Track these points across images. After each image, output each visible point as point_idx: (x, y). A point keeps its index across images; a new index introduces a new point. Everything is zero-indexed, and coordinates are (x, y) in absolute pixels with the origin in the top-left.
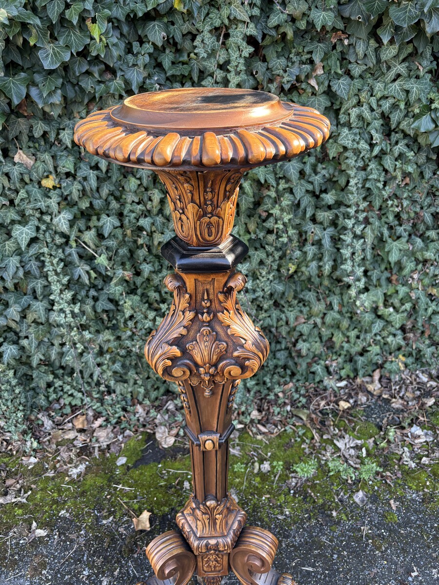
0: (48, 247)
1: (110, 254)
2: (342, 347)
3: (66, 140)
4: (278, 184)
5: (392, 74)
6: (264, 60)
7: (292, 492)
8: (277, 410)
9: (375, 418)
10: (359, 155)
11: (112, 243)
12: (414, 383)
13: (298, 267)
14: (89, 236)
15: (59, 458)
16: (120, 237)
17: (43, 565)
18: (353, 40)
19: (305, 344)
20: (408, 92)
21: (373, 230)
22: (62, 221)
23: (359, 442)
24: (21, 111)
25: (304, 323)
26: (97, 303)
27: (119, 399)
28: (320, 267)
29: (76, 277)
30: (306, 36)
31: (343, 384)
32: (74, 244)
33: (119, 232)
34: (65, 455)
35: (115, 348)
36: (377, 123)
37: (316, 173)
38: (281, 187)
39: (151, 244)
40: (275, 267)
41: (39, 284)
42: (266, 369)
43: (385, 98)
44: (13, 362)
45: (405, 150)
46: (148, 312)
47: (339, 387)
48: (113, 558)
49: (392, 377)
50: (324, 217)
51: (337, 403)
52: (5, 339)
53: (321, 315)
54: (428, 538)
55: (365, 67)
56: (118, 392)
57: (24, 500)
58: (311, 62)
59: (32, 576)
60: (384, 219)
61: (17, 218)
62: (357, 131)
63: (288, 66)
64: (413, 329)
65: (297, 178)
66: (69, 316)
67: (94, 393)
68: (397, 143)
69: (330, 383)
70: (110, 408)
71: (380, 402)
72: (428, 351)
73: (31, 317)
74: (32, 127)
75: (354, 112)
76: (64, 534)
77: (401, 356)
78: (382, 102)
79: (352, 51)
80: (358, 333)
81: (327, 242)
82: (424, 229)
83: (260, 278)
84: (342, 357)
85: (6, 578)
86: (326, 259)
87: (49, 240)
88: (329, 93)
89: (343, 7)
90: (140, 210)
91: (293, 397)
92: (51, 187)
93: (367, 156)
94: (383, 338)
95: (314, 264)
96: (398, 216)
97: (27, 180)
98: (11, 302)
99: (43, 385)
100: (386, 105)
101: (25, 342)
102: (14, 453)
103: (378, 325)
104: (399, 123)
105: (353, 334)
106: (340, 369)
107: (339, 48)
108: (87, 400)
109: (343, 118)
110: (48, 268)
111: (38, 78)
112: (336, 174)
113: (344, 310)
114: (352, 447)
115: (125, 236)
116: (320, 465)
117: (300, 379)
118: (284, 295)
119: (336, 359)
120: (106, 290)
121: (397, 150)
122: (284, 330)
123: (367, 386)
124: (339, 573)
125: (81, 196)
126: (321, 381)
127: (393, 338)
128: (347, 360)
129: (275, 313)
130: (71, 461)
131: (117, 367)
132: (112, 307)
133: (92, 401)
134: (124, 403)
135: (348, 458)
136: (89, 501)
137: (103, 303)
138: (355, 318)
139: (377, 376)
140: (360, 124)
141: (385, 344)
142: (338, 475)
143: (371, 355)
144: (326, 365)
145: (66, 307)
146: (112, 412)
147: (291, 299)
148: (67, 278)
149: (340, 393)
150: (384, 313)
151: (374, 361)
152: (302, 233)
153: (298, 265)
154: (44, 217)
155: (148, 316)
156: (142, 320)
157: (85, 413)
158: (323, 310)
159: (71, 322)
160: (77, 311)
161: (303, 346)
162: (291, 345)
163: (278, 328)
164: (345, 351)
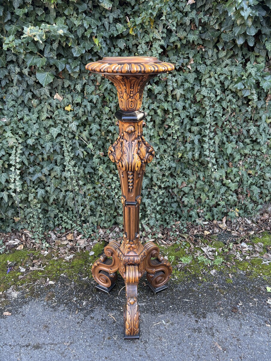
0: (65, 139)
1: (94, 143)
2: (205, 202)
3: (78, 89)
4: (173, 112)
5: (224, 64)
6: (168, 56)
7: (179, 270)
8: (172, 234)
9: (223, 240)
10: (210, 100)
11: (95, 138)
12: (244, 223)
13: (183, 155)
14: (85, 134)
15: (59, 252)
16: (99, 135)
17: (53, 296)
18: (207, 49)
19: (186, 198)
20: (231, 71)
21: (218, 137)
22: (73, 126)
23: (214, 249)
24: (59, 76)
25: (186, 186)
26: (86, 169)
27: (91, 226)
28: (193, 154)
29: (77, 155)
30: (186, 47)
31: (206, 223)
32: (77, 138)
33: (99, 133)
34: (63, 251)
35: (92, 193)
36: (219, 86)
37: (191, 108)
38: (174, 113)
39: (113, 139)
40: (172, 154)
41: (59, 158)
42: (166, 212)
43: (221, 74)
44: (41, 199)
45: (232, 98)
46: (110, 174)
47: (204, 224)
48: (88, 293)
49: (232, 221)
50: (195, 129)
51: (203, 232)
52: (39, 186)
53: (194, 182)
54: (248, 290)
55: (212, 61)
56: (90, 222)
57: (43, 269)
58: (188, 58)
59: (48, 300)
60: (224, 132)
61: (53, 124)
62: (210, 89)
63: (178, 59)
64: (242, 193)
65: (182, 109)
66: (72, 173)
67: (78, 221)
68: (228, 95)
69: (199, 221)
70: (86, 230)
71: (226, 233)
72: (250, 206)
73: (53, 174)
74: (64, 83)
75: (208, 80)
76: (64, 283)
77: (236, 209)
78: (220, 76)
79: (206, 54)
80: (214, 194)
81: (196, 142)
82: (244, 138)
83: (164, 159)
84: (206, 208)
85: (34, 301)
86: (196, 150)
87: (66, 135)
88: (197, 71)
89: (202, 34)
90: (109, 122)
91: (180, 228)
92: (69, 110)
93: (214, 100)
94: (226, 197)
95: (190, 153)
96: (230, 131)
97: (59, 107)
98: (45, 166)
99: (53, 216)
100: (222, 78)
101: (48, 189)
102: (37, 249)
103: (223, 189)
104: (228, 86)
105: (211, 195)
106: (205, 215)
107: (201, 52)
108: (74, 225)
109: (203, 83)
110: (65, 148)
111: (70, 61)
112: (201, 109)
113: (206, 180)
114: (210, 251)
115: (101, 135)
116: (194, 259)
117: (184, 219)
118: (176, 170)
119: (203, 209)
120: (90, 163)
121: (228, 98)
122: (176, 190)
123: (219, 225)
124: (202, 302)
125: (83, 114)
126: (195, 221)
127: (231, 197)
128: (209, 210)
129: (171, 180)
130: (66, 253)
131: (93, 203)
132: (92, 171)
133: (77, 226)
134: (93, 228)
135: (208, 256)
136: (75, 270)
137: (88, 170)
138: (212, 186)
139: (224, 220)
140: (211, 86)
141: (228, 201)
142: (203, 263)
143: (220, 207)
144: (197, 212)
145: (71, 168)
146: (86, 232)
147: (179, 172)
148: (73, 154)
149: (205, 227)
150: (226, 183)
151: (222, 211)
152: (185, 137)
153: (183, 153)
154: (64, 124)
155: (109, 176)
156: (106, 179)
157: (72, 232)
158: (195, 179)
159: (73, 176)
160: (76, 171)
161: (185, 200)
162: (179, 200)
163: (173, 190)
164: (207, 204)
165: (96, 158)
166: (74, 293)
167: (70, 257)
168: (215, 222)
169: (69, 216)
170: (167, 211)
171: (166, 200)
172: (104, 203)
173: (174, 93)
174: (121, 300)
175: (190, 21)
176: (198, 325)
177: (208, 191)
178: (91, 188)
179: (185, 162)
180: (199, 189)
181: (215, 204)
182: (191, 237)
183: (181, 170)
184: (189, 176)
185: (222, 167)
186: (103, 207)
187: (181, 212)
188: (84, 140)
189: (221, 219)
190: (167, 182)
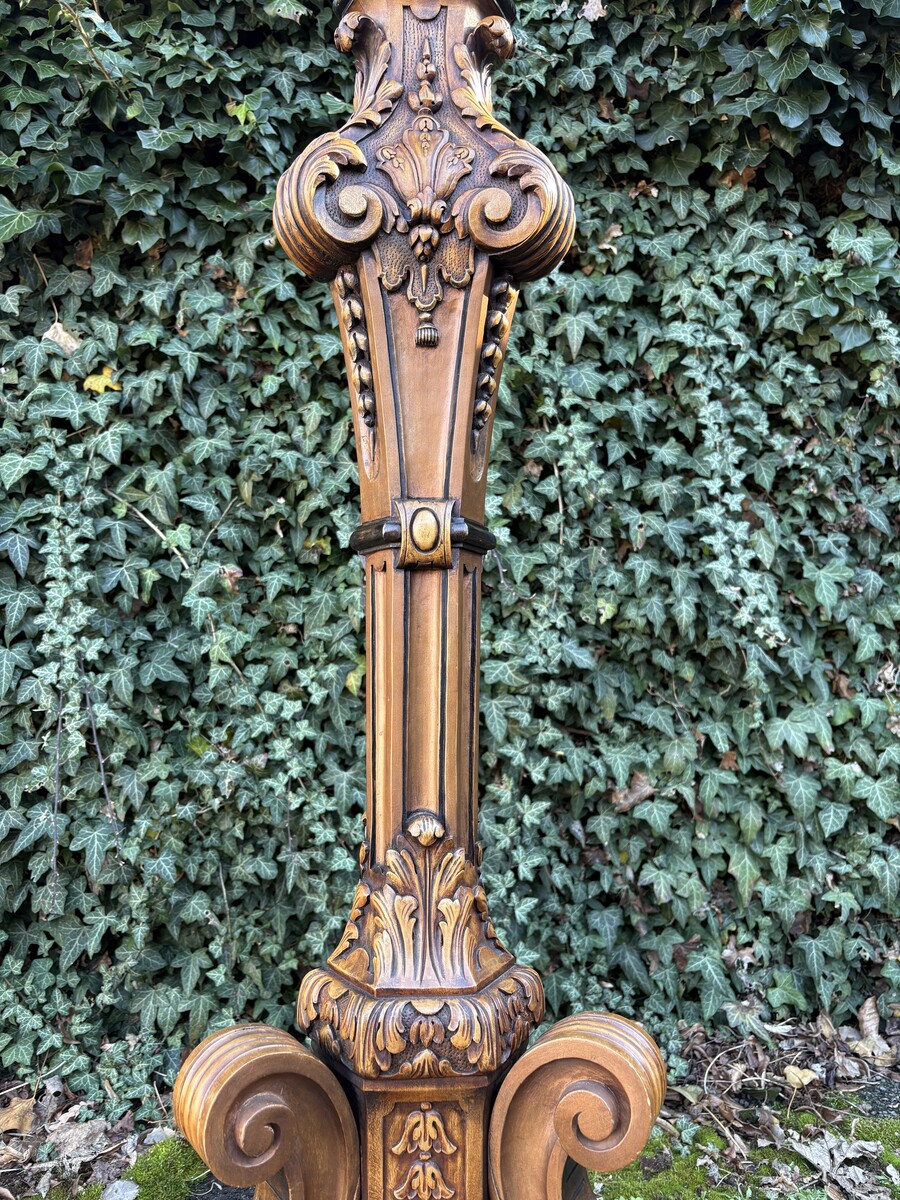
0: (63, 504)
2: (756, 897)
3: (152, 303)
4: (560, 397)
5: (741, 238)
10: (709, 368)
11: (206, 505)
14: (158, 481)
16: (227, 494)
18: (665, 193)
19: (661, 872)
20: (773, 260)
21: (768, 535)
22: (109, 444)
23: (871, 1146)
25: (651, 798)
26: (145, 667)
28: (668, 608)
29: (108, 586)
31: (781, 1029)
32: (122, 509)
33: (224, 483)
36: (735, 316)
38: (565, 404)
39: (292, 521)
40: (568, 599)
41: (17, 602)
43: (735, 275)
45: (794, 365)
46: (267, 695)
47: (773, 1036)
51: (778, 1070)
53: (689, 774)
55: (693, 231)
60: (786, 520)
62: (699, 325)
66: (71, 667)
67: (77, 1020)
68: (776, 359)
69: (745, 1018)
74: (93, 281)
78: (733, 283)
79: (666, 209)
80: (791, 850)
81: (675, 544)
82: (877, 549)
83: (534, 623)
84: (764, 935)
86: (679, 586)
87: (70, 492)
88: (641, 264)
90: (277, 441)
93: (726, 369)
95: (654, 602)
96: (814, 514)
97: (57, 372)
100: (744, 289)
103: (835, 816)
104: (772, 320)
105: (778, 853)
106: (766, 988)
107: (644, 206)
108: (54, 1039)
109: (668, 311)
110: (52, 547)
112: (673, 414)
113: (745, 767)
117: (662, 1011)
118: (593, 696)
119: (749, 944)
120: (174, 640)
121: (779, 369)
122: (603, 825)
123: (852, 1045)
125: (160, 392)
126: (720, 1019)
127: (882, 862)
128: (780, 958)
129: (578, 756)
131: (163, 866)
132: (180, 676)
133: (66, 1046)
134: (158, 1060)
135: (848, 1188)
137: (160, 668)
138: (775, 804)
139: (869, 1019)
140: (701, 315)
141: (867, 891)
143: (835, 933)
144: (724, 961)
145: (67, 643)
146: (116, 1086)
147: (612, 716)
148: (88, 576)
149: (781, 1050)
150: (841, 776)
151: (851, 955)
152: (619, 529)
153: (620, 605)
154: (71, 447)
155: (263, 705)
156: (248, 721)
157: (34, 1089)
158: (693, 756)
159: (70, 685)
160: (92, 655)
161: (657, 877)
162: (626, 887)
163: (590, 821)
164: (767, 913)
165: (202, 594)
168: (825, 1027)
169: (28, 989)
170: (568, 948)
171: (559, 877)
172: (228, 881)
173: (556, 331)
175: (593, 77)
177: (763, 829)
178: (164, 775)
179: (636, 661)
180: (715, 821)
181: (809, 906)
182: (716, 1100)
183: (620, 704)
184: (662, 742)
185: (807, 698)
186: (223, 906)
187: (640, 964)
188: (155, 521)
189: (854, 1011)
190: (558, 763)
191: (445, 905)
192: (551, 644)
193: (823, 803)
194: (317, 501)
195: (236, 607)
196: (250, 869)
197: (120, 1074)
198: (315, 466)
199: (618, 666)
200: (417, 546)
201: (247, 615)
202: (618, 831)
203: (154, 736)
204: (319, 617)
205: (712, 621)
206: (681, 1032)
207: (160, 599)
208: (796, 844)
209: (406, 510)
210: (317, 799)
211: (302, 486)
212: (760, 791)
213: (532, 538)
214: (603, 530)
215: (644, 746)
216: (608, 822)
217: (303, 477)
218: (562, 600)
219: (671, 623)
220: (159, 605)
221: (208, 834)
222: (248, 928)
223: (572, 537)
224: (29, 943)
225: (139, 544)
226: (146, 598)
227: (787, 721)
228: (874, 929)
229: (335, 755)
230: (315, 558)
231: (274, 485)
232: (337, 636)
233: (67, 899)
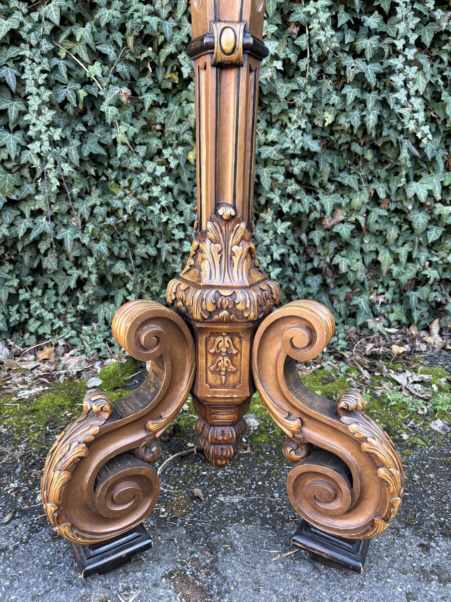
0: (30, 50)
2: (390, 272)
11: (109, 51)
19: (344, 259)
21: (424, 74)
23: (426, 377)
25: (343, 222)
26: (84, 146)
27: (102, 329)
28: (363, 117)
29: (60, 99)
31: (392, 330)
32: (63, 55)
33: (118, 36)
34: (18, 380)
39: (156, 61)
40: (308, 112)
41: (13, 107)
46: (147, 163)
47: (388, 333)
51: (389, 347)
53: (363, 210)
56: (101, 317)
66: (47, 143)
67: (69, 316)
70: (88, 338)
71: (445, 353)
80: (410, 250)
83: (289, 125)
84: (391, 290)
86: (370, 105)
87: (34, 42)
90: (146, 10)
95: (356, 114)
105: (403, 252)
106: (388, 313)
108: (60, 324)
110: (27, 75)
113: (392, 207)
114: (415, 382)
116: (375, 396)
118: (318, 168)
119: (383, 294)
120: (98, 132)
122: (317, 235)
123: (424, 339)
124: (428, 495)
126: (364, 326)
128: (397, 300)
129: (307, 199)
130: (24, 383)
131: (102, 247)
132: (102, 151)
133: (66, 326)
134: (107, 334)
135: (413, 392)
136: (40, 418)
137: (92, 147)
138: (405, 227)
139: (435, 328)
141: (445, 270)
142: (403, 407)
143: (425, 289)
144: (370, 301)
145: (43, 131)
146: (90, 343)
147: (327, 179)
148: (49, 93)
149: (391, 339)
150: (442, 213)
151: (431, 299)
152: (341, 69)
153: (336, 116)
154: (31, 14)
155: (146, 168)
156: (139, 176)
157: (53, 343)
158: (366, 201)
159: (48, 154)
160: (56, 137)
161: (342, 261)
162: (325, 265)
163: (310, 233)
164: (394, 280)
165: (110, 105)
166: (18, 470)
167: (33, 391)
168: (414, 331)
169: (46, 302)
171: (293, 259)
172: (134, 256)
174: (165, 487)
176: (433, 559)
177: (397, 239)
178: (98, 203)
179: (342, 149)
180: (374, 234)
181: (415, 276)
182: (358, 357)
183: (331, 173)
184: (351, 194)
185: (431, 171)
186: (132, 267)
187: (329, 301)
188: (82, 61)
189: (428, 324)
190: (297, 203)
191: (235, 248)
192: (297, 137)
193: (430, 226)
194: (170, 49)
195: (129, 114)
196: (144, 251)
197: (91, 338)
198: (168, 25)
199: (333, 152)
200: (223, 51)
201: (135, 119)
202: (324, 238)
203: (92, 183)
204: (173, 120)
205: (386, 126)
206: (345, 330)
207: (88, 108)
208: (413, 247)
209: (217, 28)
210: (175, 217)
211: (161, 39)
212: (398, 220)
213: (291, 74)
214: (331, 70)
215: (342, 196)
216: (319, 234)
217: (162, 34)
218: (305, 112)
219: (363, 126)
220: (89, 112)
221: (122, 233)
222: (144, 278)
223: (313, 73)
224: (43, 283)
225: (74, 75)
226: (81, 107)
227: (419, 183)
228: (445, 288)
229: (183, 196)
230: (170, 86)
231: (146, 39)
232: (183, 130)
233: (58, 263)
